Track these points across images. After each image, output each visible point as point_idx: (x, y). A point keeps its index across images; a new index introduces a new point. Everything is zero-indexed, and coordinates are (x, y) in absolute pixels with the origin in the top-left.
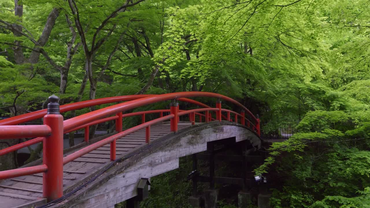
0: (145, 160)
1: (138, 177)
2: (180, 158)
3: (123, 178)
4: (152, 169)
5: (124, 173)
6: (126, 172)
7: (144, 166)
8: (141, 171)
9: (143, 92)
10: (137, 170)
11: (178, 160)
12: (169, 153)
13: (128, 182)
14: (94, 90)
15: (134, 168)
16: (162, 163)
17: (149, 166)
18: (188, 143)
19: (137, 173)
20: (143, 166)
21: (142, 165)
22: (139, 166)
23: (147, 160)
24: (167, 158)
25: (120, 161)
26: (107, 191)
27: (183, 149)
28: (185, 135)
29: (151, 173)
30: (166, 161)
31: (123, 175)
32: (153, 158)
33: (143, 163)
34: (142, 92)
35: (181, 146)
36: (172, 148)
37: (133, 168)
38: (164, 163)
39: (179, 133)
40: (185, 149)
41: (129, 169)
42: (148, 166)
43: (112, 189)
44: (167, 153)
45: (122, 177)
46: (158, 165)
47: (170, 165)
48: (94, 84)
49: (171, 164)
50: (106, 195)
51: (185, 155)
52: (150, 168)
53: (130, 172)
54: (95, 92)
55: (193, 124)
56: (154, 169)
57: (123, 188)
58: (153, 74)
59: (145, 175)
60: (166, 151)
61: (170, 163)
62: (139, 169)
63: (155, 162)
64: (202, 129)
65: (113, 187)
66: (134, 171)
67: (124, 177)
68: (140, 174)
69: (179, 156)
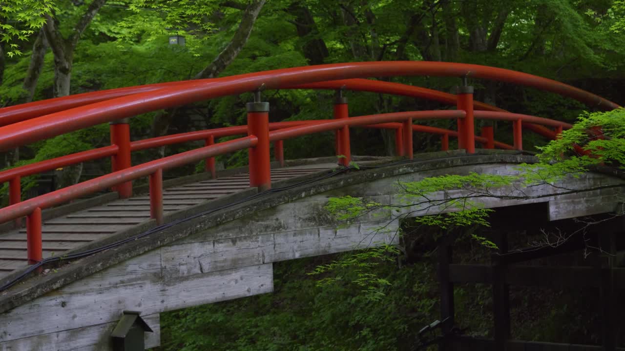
0: (139, 265)
1: (114, 309)
2: (277, 265)
3: (60, 307)
4: (164, 290)
5: (64, 296)
6: (72, 294)
7: (136, 279)
8: (124, 293)
9: (218, 69)
10: (108, 289)
11: (270, 271)
12: (234, 249)
13: (76, 319)
14: (65, 71)
15: (99, 283)
16: (203, 274)
17: (154, 282)
18: (310, 219)
19: (111, 297)
20: (130, 280)
21: (126, 278)
22: (117, 279)
23: (145, 265)
24: (225, 260)
25: (54, 263)
26: (9, 338)
27: (291, 238)
28: (294, 197)
29: (163, 302)
30: (220, 270)
31: (63, 300)
32: (167, 260)
33: (131, 273)
34: (214, 68)
35: (279, 228)
36: (242, 232)
37: (94, 284)
38: (210, 273)
39: (275, 190)
40: (299, 238)
41: (78, 287)
42: (148, 282)
43: (25, 335)
44: (220, 247)
45: (56, 305)
46: (186, 278)
47: (236, 281)
48: (63, 54)
49: (242, 279)
50: (5, 346)
51: (297, 255)
52: (158, 287)
53: (85, 293)
54: (69, 78)
55: (343, 161)
56: (172, 290)
57: (62, 335)
58: (251, 13)
59: (140, 305)
60: (218, 241)
61: (236, 275)
62: (115, 286)
63: (178, 271)
64: (373, 179)
65: (30, 329)
66: (100, 292)
67: (63, 304)
68: (120, 302)
69: (273, 259)
